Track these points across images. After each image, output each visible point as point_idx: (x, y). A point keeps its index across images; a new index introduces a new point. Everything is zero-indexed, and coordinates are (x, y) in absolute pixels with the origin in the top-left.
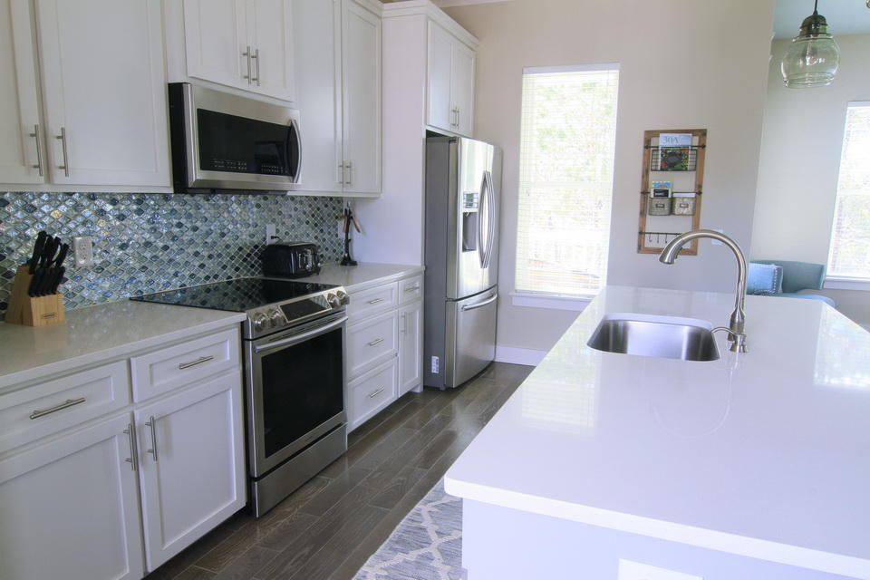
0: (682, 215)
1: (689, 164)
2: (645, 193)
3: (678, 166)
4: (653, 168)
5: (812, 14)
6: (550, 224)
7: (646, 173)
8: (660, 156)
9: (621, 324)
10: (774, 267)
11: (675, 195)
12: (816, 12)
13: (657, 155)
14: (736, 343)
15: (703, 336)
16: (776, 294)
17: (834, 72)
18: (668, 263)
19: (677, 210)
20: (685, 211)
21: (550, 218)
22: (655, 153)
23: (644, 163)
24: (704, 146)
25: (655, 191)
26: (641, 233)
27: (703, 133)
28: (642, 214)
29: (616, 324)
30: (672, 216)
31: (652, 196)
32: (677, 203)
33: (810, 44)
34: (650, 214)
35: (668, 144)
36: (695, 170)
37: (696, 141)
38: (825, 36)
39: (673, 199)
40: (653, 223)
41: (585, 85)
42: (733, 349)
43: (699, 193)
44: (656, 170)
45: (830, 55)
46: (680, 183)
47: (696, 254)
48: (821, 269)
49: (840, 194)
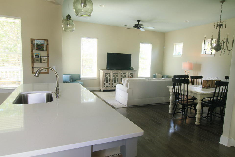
0: (44, 63)
1: (44, 49)
2: (32, 56)
3: (41, 49)
4: (34, 49)
5: (68, 15)
6: (4, 65)
7: (32, 51)
8: (36, 46)
9: (26, 95)
10: (69, 75)
11: (41, 57)
12: (69, 14)
13: (35, 46)
14: (57, 96)
15: (50, 95)
16: (70, 82)
17: (74, 29)
18: (37, 76)
19: (42, 61)
20: (45, 62)
21: (3, 64)
22: (34, 45)
23: (31, 48)
24: (48, 44)
25: (35, 56)
26: (33, 68)
27: (47, 41)
28: (32, 62)
29: (24, 95)
30: (41, 63)
31: (35, 57)
32: (42, 59)
33: (68, 22)
34: (35, 62)
35: (38, 43)
36: (46, 50)
37: (46, 43)
38: (71, 20)
39: (41, 58)
40: (36, 65)
41: (11, 22)
42: (57, 98)
43: (48, 57)
44: (35, 50)
45: (73, 25)
46: (43, 54)
47: (49, 73)
48: (80, 75)
49: (82, 58)
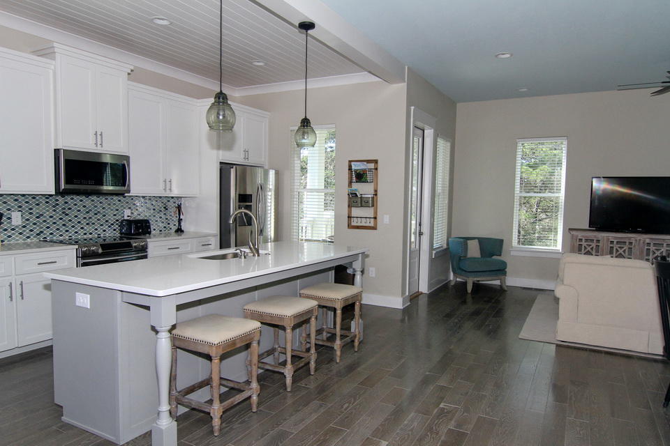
0: (367, 207)
1: (368, 179)
3: (363, 180)
7: (350, 184)
8: (355, 175)
11: (361, 195)
19: (363, 204)
22: (353, 173)
23: (349, 178)
24: (377, 169)
25: (351, 194)
26: (349, 217)
27: (376, 162)
28: (349, 206)
32: (363, 200)
34: (353, 207)
35: (358, 168)
36: (373, 182)
37: (372, 166)
39: (361, 198)
40: (354, 212)
43: (376, 195)
44: (353, 182)
46: (364, 189)
47: (376, 229)
